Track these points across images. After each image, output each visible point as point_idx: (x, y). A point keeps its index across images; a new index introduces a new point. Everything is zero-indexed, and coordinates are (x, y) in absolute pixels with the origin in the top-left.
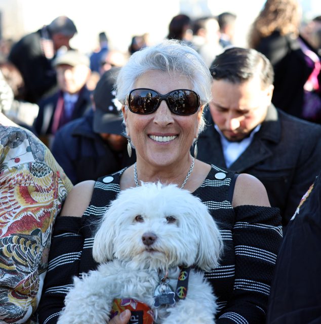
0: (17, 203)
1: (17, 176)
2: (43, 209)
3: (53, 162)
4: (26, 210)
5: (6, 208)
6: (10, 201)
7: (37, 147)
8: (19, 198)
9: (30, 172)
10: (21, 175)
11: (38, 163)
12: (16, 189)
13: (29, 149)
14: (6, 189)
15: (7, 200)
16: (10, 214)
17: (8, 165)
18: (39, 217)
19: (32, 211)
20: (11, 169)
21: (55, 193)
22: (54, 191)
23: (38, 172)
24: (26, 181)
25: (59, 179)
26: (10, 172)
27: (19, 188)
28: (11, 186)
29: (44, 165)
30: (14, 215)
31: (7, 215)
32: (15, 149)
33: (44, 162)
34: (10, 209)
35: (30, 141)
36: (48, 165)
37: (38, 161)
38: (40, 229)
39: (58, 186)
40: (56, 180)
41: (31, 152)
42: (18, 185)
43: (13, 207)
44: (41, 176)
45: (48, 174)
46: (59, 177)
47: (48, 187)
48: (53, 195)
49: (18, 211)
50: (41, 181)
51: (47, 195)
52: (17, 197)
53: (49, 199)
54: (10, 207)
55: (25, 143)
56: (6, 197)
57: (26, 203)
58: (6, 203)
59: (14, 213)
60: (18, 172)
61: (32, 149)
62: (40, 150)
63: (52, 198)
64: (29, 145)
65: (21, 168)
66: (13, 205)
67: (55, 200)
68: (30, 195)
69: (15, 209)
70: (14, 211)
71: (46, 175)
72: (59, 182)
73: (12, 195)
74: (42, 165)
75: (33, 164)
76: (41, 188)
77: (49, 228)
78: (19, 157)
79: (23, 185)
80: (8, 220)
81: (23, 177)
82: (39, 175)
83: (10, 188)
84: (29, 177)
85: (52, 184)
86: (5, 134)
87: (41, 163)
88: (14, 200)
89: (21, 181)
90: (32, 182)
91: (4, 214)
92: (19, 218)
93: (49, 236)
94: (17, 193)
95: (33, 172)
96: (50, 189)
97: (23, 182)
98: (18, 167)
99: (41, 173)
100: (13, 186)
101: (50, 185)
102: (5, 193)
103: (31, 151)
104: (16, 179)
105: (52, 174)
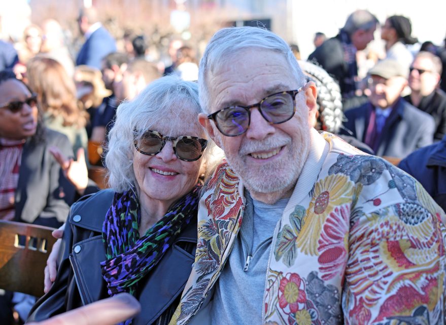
0: (386, 267)
1: (382, 226)
2: (424, 275)
3: (428, 200)
4: (401, 277)
5: (370, 276)
6: (376, 264)
7: (403, 181)
8: (388, 259)
9: (400, 218)
10: (387, 223)
11: (409, 203)
12: (382, 246)
13: (391, 185)
14: (368, 247)
15: (371, 264)
16: (379, 286)
17: (364, 210)
18: (422, 288)
19: (410, 279)
20: (369, 216)
21: (439, 247)
22: (439, 244)
23: (410, 218)
24: (395, 232)
25: (441, 225)
26: (368, 220)
27: (386, 244)
28: (374, 242)
29: (418, 205)
30: (386, 287)
31: (375, 288)
32: (372, 186)
33: (417, 202)
34: (377, 278)
35: (391, 172)
36: (423, 206)
37: (409, 201)
38: (425, 305)
39: (441, 236)
40: (438, 226)
41: (396, 189)
42: (384, 240)
43: (381, 275)
44: (416, 223)
45: (426, 219)
46: (441, 222)
47: (429, 238)
48: (436, 251)
49: (390, 279)
50: (417, 230)
51: (428, 252)
52: (385, 258)
53: (433, 258)
54: (376, 274)
55: (386, 177)
56: (368, 259)
57: (399, 266)
58: (370, 267)
59: (385, 283)
60: (383, 221)
61: (397, 184)
62: (409, 184)
63: (436, 255)
64: (390, 178)
65: (386, 213)
66: (381, 271)
67: (441, 258)
68: (403, 254)
69: (385, 276)
70: (384, 279)
71: (424, 221)
72: (442, 229)
73: (377, 254)
74: (415, 206)
75: (402, 206)
76: (419, 241)
77: (439, 303)
78: (378, 198)
79: (392, 239)
80: (378, 296)
81: (391, 228)
82: (413, 221)
83: (373, 245)
84: (399, 227)
85: (434, 234)
86: (354, 166)
87: (414, 204)
88: (381, 263)
89: (388, 233)
90: (404, 233)
91: (371, 285)
92: (394, 292)
93: (440, 315)
94: (384, 252)
95: (404, 219)
96: (431, 241)
97: (392, 234)
98: (381, 212)
99: (415, 218)
100: (378, 242)
101: (431, 235)
102: (366, 253)
103: (396, 186)
104: (380, 230)
105: (431, 218)
